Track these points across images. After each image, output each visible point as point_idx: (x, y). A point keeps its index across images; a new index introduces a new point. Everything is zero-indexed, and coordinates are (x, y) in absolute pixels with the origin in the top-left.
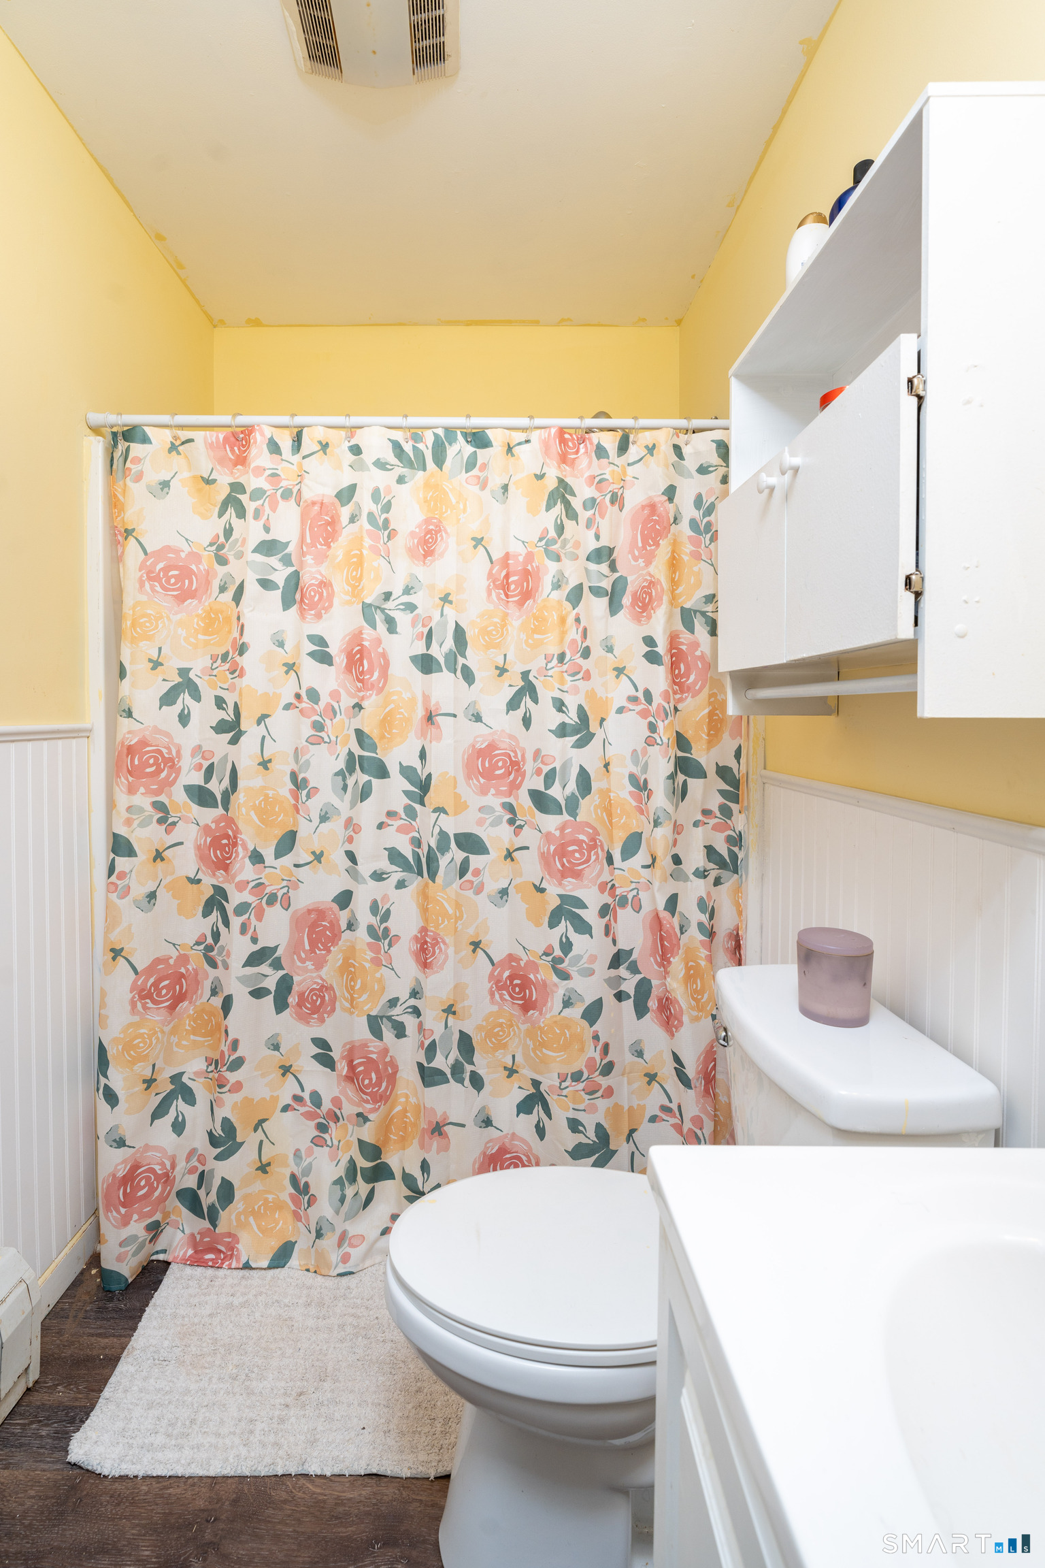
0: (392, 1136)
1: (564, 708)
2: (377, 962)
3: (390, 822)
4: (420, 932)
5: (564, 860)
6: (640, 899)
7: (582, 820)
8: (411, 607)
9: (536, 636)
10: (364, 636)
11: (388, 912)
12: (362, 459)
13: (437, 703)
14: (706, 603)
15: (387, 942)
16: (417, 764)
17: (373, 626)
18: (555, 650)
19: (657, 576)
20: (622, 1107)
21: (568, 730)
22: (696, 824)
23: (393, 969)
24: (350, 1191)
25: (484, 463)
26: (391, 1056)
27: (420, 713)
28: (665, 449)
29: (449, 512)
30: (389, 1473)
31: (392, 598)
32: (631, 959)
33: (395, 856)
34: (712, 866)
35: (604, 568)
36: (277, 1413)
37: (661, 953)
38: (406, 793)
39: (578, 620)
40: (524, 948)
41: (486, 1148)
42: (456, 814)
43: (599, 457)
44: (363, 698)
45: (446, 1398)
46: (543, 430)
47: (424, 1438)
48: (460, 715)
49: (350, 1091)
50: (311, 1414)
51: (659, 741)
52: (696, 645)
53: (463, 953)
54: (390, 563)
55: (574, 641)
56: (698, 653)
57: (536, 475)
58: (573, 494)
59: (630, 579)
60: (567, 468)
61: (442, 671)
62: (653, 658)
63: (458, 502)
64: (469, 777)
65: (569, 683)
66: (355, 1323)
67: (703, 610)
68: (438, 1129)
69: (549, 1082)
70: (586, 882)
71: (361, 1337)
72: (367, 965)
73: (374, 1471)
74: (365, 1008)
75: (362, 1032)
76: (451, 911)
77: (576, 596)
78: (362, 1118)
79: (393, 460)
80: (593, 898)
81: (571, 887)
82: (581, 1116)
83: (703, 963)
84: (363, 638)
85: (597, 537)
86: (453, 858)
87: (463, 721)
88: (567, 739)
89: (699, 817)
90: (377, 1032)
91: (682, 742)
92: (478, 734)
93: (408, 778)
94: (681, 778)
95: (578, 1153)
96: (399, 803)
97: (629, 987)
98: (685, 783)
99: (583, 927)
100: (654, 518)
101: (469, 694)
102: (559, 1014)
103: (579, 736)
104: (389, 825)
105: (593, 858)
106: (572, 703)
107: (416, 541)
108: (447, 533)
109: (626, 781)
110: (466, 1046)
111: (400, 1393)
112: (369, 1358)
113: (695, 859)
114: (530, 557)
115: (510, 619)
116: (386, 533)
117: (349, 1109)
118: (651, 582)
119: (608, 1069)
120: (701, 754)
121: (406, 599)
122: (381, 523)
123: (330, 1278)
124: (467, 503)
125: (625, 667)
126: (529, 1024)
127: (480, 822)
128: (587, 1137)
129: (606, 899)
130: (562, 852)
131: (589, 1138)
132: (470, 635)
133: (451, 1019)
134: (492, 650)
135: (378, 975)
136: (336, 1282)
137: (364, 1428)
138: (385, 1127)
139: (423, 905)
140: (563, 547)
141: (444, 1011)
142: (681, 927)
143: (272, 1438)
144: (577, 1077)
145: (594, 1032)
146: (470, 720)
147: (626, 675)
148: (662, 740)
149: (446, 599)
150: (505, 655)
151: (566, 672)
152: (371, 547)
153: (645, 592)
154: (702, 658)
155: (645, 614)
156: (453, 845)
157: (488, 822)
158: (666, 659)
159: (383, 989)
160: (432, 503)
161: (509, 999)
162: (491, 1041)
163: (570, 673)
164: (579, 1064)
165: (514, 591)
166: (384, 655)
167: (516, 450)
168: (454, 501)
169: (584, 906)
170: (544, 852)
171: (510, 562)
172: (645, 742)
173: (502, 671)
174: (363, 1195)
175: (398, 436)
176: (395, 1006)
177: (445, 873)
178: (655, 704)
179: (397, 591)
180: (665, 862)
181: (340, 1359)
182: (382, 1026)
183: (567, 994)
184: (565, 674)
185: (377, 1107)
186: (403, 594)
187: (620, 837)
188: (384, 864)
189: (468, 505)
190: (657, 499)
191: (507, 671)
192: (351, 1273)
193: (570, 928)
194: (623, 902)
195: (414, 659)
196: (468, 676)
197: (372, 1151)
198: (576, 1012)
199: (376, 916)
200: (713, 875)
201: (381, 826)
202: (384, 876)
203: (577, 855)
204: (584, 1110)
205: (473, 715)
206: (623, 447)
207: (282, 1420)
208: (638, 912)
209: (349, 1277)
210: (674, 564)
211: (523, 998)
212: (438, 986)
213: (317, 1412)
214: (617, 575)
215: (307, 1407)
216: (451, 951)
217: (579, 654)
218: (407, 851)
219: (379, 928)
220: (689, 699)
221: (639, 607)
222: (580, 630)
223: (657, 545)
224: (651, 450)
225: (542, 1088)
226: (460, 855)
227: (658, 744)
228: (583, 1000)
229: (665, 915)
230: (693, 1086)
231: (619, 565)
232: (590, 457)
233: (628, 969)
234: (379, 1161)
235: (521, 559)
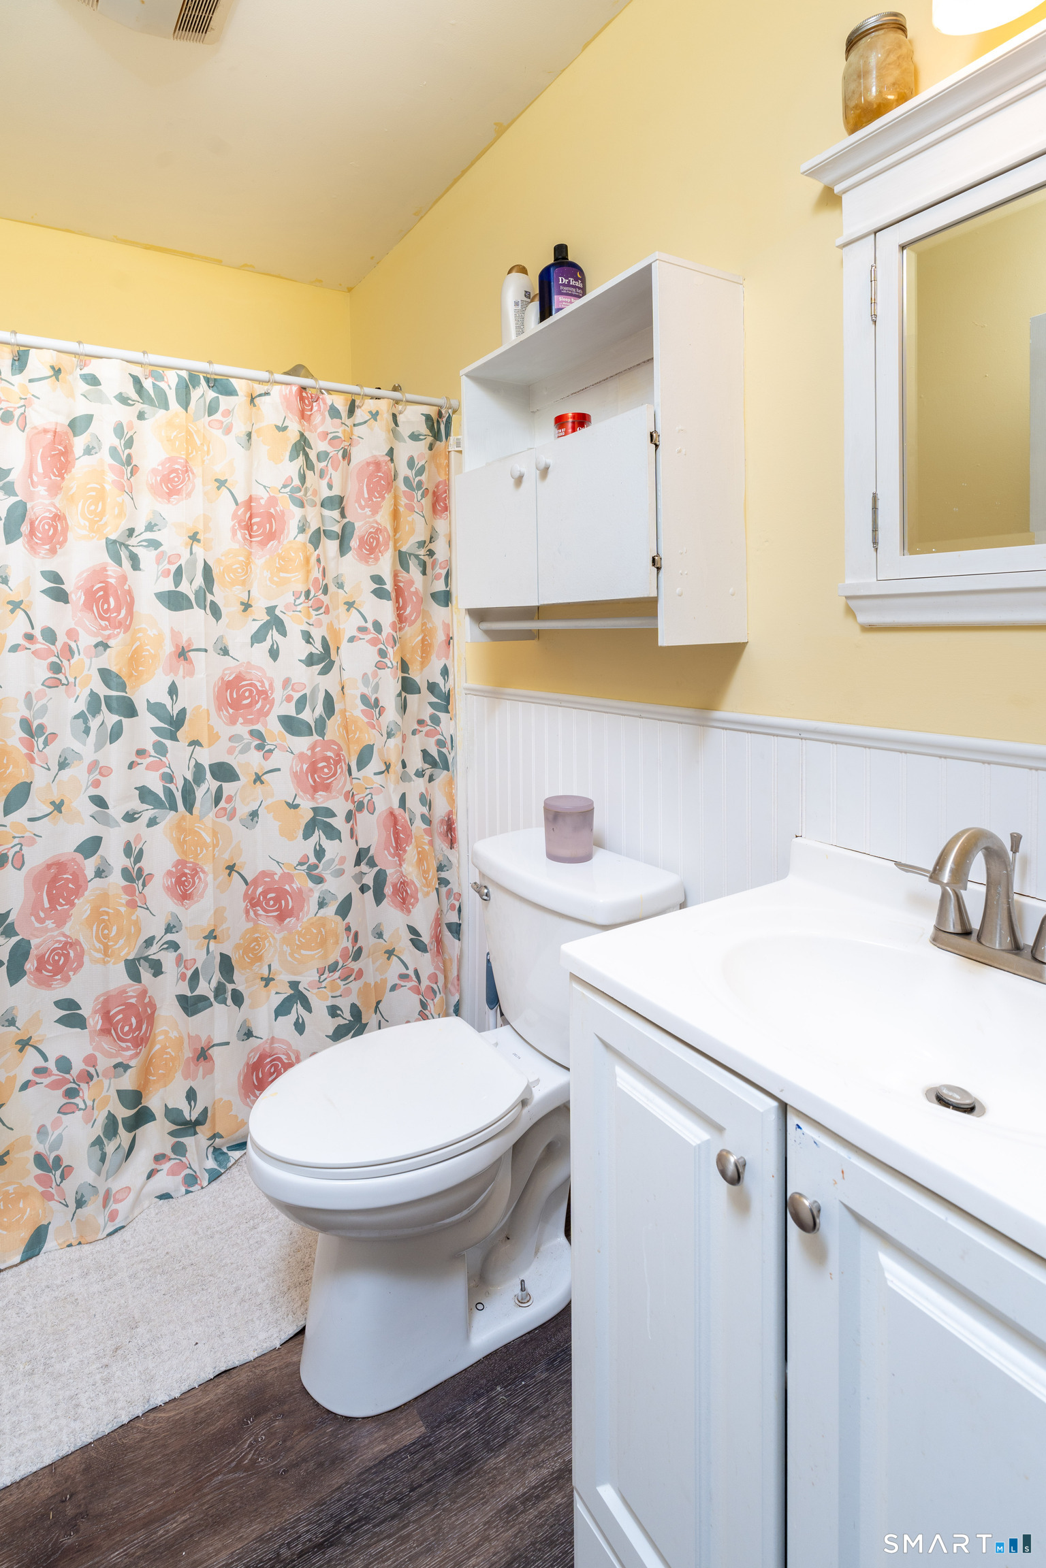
0: (151, 1078)
1: (311, 640)
2: (132, 905)
3: (139, 761)
4: (175, 866)
5: (316, 776)
6: (374, 802)
7: (329, 739)
8: (155, 544)
9: (282, 575)
10: (109, 573)
11: (141, 852)
12: (101, 391)
13: (190, 639)
14: (419, 548)
15: (141, 882)
16: (166, 700)
17: (119, 563)
18: (301, 588)
19: (383, 525)
20: (370, 984)
21: (315, 659)
22: (414, 733)
23: (148, 909)
24: (110, 1147)
25: (228, 410)
26: (149, 997)
27: (169, 648)
28: (386, 417)
29: (194, 453)
30: (237, 1364)
31: (135, 534)
32: (369, 855)
33: (145, 794)
34: (427, 766)
35: (336, 514)
36: (98, 1376)
37: (394, 845)
38: (155, 730)
39: (318, 561)
40: (278, 862)
41: (249, 1058)
42: (210, 745)
43: (332, 417)
44: (109, 637)
45: (264, 1284)
46: (284, 386)
47: (258, 1322)
48: (210, 649)
49: (106, 1044)
50: (137, 1359)
51: (389, 664)
52: (412, 582)
53: (220, 879)
54: (132, 499)
55: (316, 579)
56: (413, 589)
57: (277, 427)
58: (310, 447)
59: (357, 525)
60: (305, 423)
61: (193, 608)
62: (380, 593)
63: (202, 444)
64: (219, 709)
65: (314, 617)
66: (148, 1266)
67: (416, 553)
68: (203, 1055)
69: (307, 980)
70: (334, 794)
71: (159, 1275)
72: (123, 909)
73: (223, 1369)
74: (122, 954)
75: (118, 977)
76: (208, 840)
77: (316, 540)
78: (123, 1067)
79: (134, 396)
80: (340, 806)
81: (322, 800)
82: (339, 1002)
83: (427, 847)
84: (107, 574)
85: (330, 487)
86: (209, 788)
87: (213, 655)
88: (314, 667)
89: (416, 727)
90: (135, 976)
91: (404, 667)
92: (223, 667)
93: (155, 715)
94: (404, 694)
95: (339, 1034)
96: (148, 740)
97: (369, 880)
98: (405, 697)
99: (333, 833)
100: (379, 474)
101: (219, 628)
102: (316, 915)
103: (324, 664)
104: (138, 764)
105: (339, 771)
106: (317, 635)
107: (159, 479)
108: (193, 473)
109: (358, 701)
110: (227, 966)
111: (219, 1300)
112: (175, 1288)
113: (416, 762)
114: (273, 501)
115: (253, 558)
116: (130, 468)
117: (104, 1063)
118: (378, 529)
119: (358, 954)
120: (416, 675)
121: (149, 535)
122: (124, 458)
123: (99, 1242)
124: (210, 445)
125: (355, 601)
126: (286, 932)
127: (230, 751)
128: (344, 1018)
129: (350, 806)
130: (313, 769)
131: (346, 1019)
132: (216, 572)
133: (212, 944)
134: (237, 587)
135: (134, 917)
136: (107, 1242)
137: (197, 1343)
138: (146, 1071)
139: (179, 839)
140: (305, 494)
141: (205, 938)
142: (411, 820)
143: (103, 1399)
144: (333, 968)
145: (346, 924)
146: (219, 654)
147: (356, 609)
148: (392, 664)
149: (194, 538)
150: (249, 592)
151: (311, 607)
152: (114, 482)
153: (372, 537)
154: (416, 593)
155: (372, 556)
156: (208, 775)
157: (238, 749)
158: (393, 595)
159: (139, 930)
160: (177, 443)
161: (264, 913)
162: (248, 957)
163: (315, 607)
164: (335, 956)
165: (256, 531)
166: (129, 592)
167: (257, 401)
168: (199, 443)
169: (333, 815)
170: (297, 772)
171: (252, 504)
172: (375, 666)
173: (247, 606)
174: (126, 1146)
175: (137, 371)
176: (152, 945)
177: (201, 804)
178: (384, 634)
179: (140, 528)
180: (396, 767)
181: (145, 1302)
182: (140, 968)
183: (322, 896)
184: (311, 609)
185: (138, 1051)
186: (146, 531)
187: (355, 749)
188: (135, 804)
189: (211, 448)
190: (381, 459)
191: (251, 606)
192: (123, 1227)
193: (323, 837)
194: (360, 807)
195: (160, 596)
196: (216, 612)
197: (133, 1098)
198: (330, 910)
199: (130, 858)
200: (428, 773)
201: (131, 766)
202: (136, 816)
203: (326, 770)
204: (341, 996)
205: (221, 649)
206: (352, 410)
207: (106, 1380)
208: (373, 814)
209: (120, 1233)
210: (395, 515)
211: (279, 909)
212: (198, 915)
213: (142, 1355)
214: (345, 521)
215: (128, 1357)
216: (210, 878)
217: (321, 591)
218: (158, 788)
219: (134, 869)
220: (407, 628)
221: (366, 550)
222: (321, 569)
223: (383, 498)
224: (375, 415)
225: (301, 988)
226: (214, 784)
227: (389, 667)
228: (336, 898)
229: (398, 811)
230: (428, 949)
231: (347, 513)
232: (323, 415)
233: (367, 864)
234: (140, 1106)
235: (263, 502)
